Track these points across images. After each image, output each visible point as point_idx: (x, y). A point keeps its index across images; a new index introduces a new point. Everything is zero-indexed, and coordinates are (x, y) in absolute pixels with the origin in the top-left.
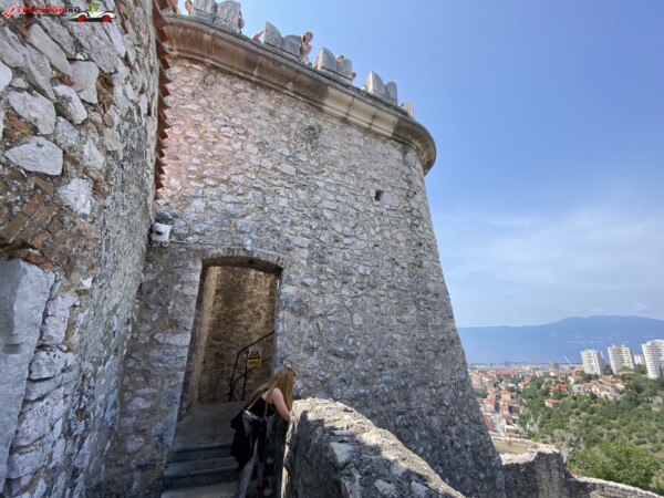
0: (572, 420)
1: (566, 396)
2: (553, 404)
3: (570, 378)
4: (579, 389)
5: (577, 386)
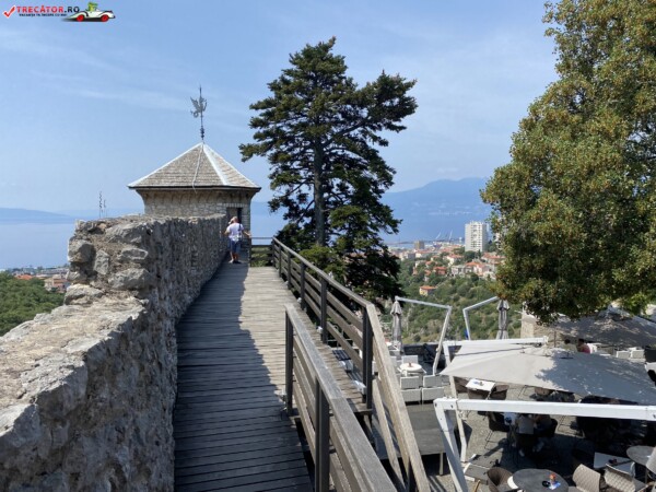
1: (443, 280)
2: (429, 290)
3: (448, 258)
4: (460, 270)
5: (458, 266)
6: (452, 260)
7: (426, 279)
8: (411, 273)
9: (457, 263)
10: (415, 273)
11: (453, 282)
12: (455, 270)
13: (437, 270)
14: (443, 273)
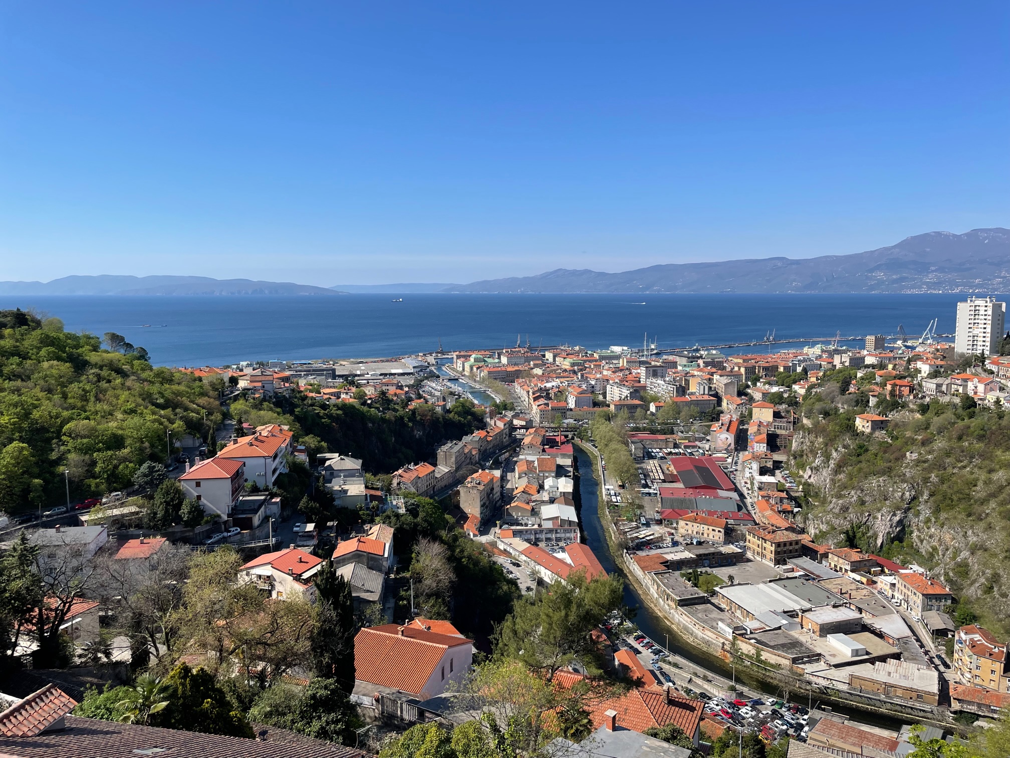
0: (911, 456)
1: (905, 405)
2: (874, 423)
3: (919, 364)
4: (939, 386)
5: (935, 381)
6: (925, 368)
7: (873, 401)
8: (844, 389)
9: (935, 374)
10: (852, 389)
11: (924, 409)
12: (930, 386)
13: (894, 385)
14: (906, 390)
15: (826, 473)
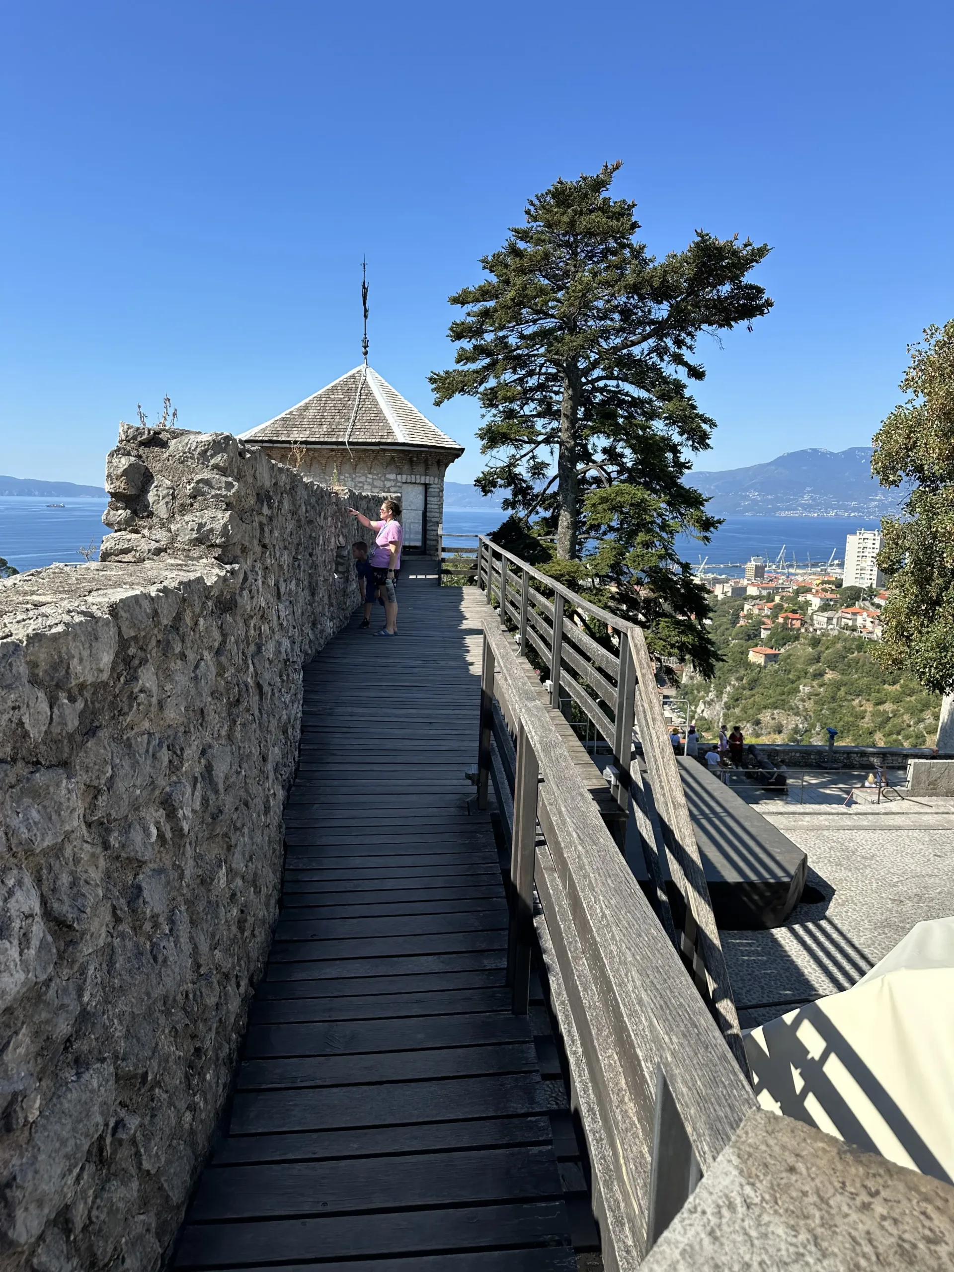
0: (804, 689)
1: (797, 638)
2: (767, 656)
3: (809, 597)
4: (830, 619)
5: (826, 614)
6: (816, 602)
7: (764, 634)
8: (735, 622)
9: (824, 608)
10: (742, 622)
11: (815, 642)
12: (820, 620)
13: (786, 618)
14: (797, 624)
15: (718, 707)
